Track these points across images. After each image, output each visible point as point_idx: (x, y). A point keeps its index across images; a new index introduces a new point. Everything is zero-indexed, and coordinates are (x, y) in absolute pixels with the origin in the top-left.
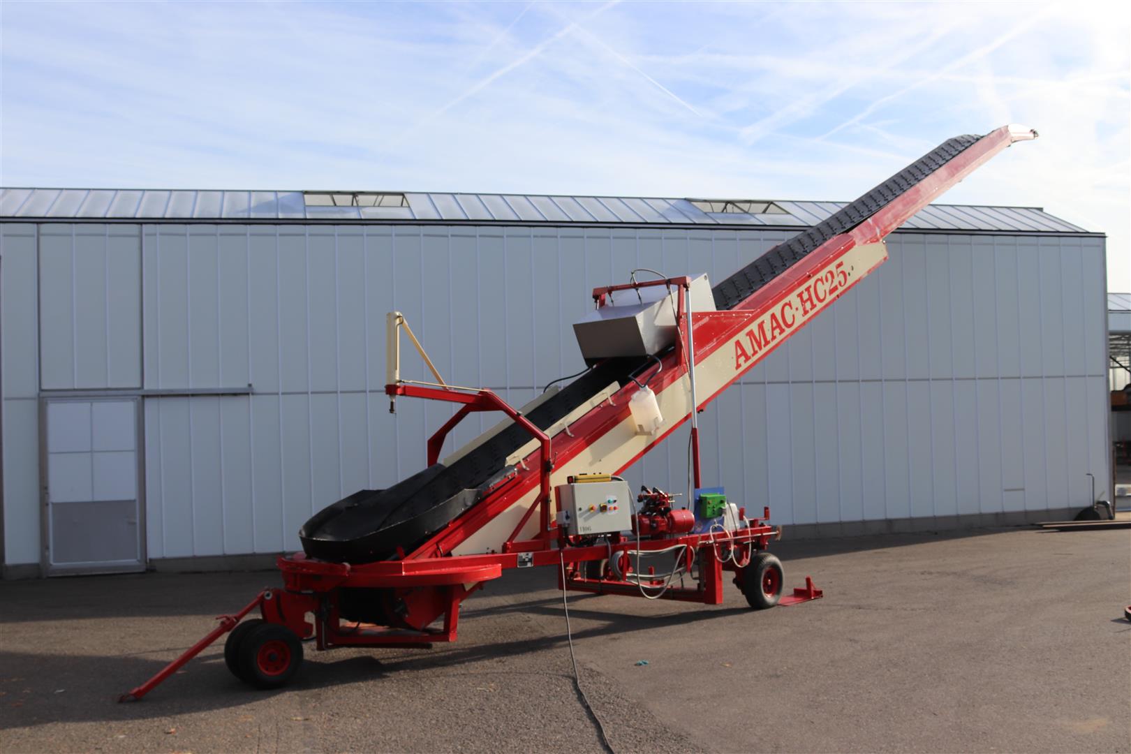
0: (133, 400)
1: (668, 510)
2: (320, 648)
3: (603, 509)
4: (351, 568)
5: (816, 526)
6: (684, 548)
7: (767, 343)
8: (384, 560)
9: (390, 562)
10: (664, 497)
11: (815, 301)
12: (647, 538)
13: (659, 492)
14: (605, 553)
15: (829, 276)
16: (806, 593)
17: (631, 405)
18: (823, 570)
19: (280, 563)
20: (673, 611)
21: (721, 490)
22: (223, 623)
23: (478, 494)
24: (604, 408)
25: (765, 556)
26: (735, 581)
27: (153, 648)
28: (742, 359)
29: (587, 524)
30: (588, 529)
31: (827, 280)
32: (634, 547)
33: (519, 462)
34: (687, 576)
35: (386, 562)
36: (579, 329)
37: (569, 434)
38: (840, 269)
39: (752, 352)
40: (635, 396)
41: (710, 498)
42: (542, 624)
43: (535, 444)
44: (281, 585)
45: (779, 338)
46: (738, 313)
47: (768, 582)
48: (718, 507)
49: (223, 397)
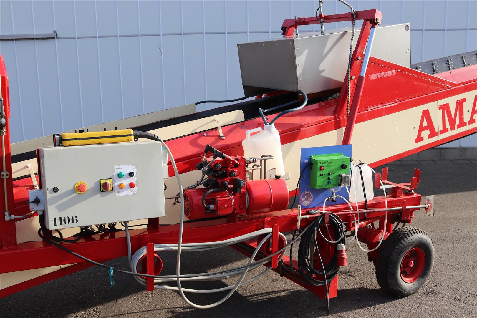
49: (37, 40)
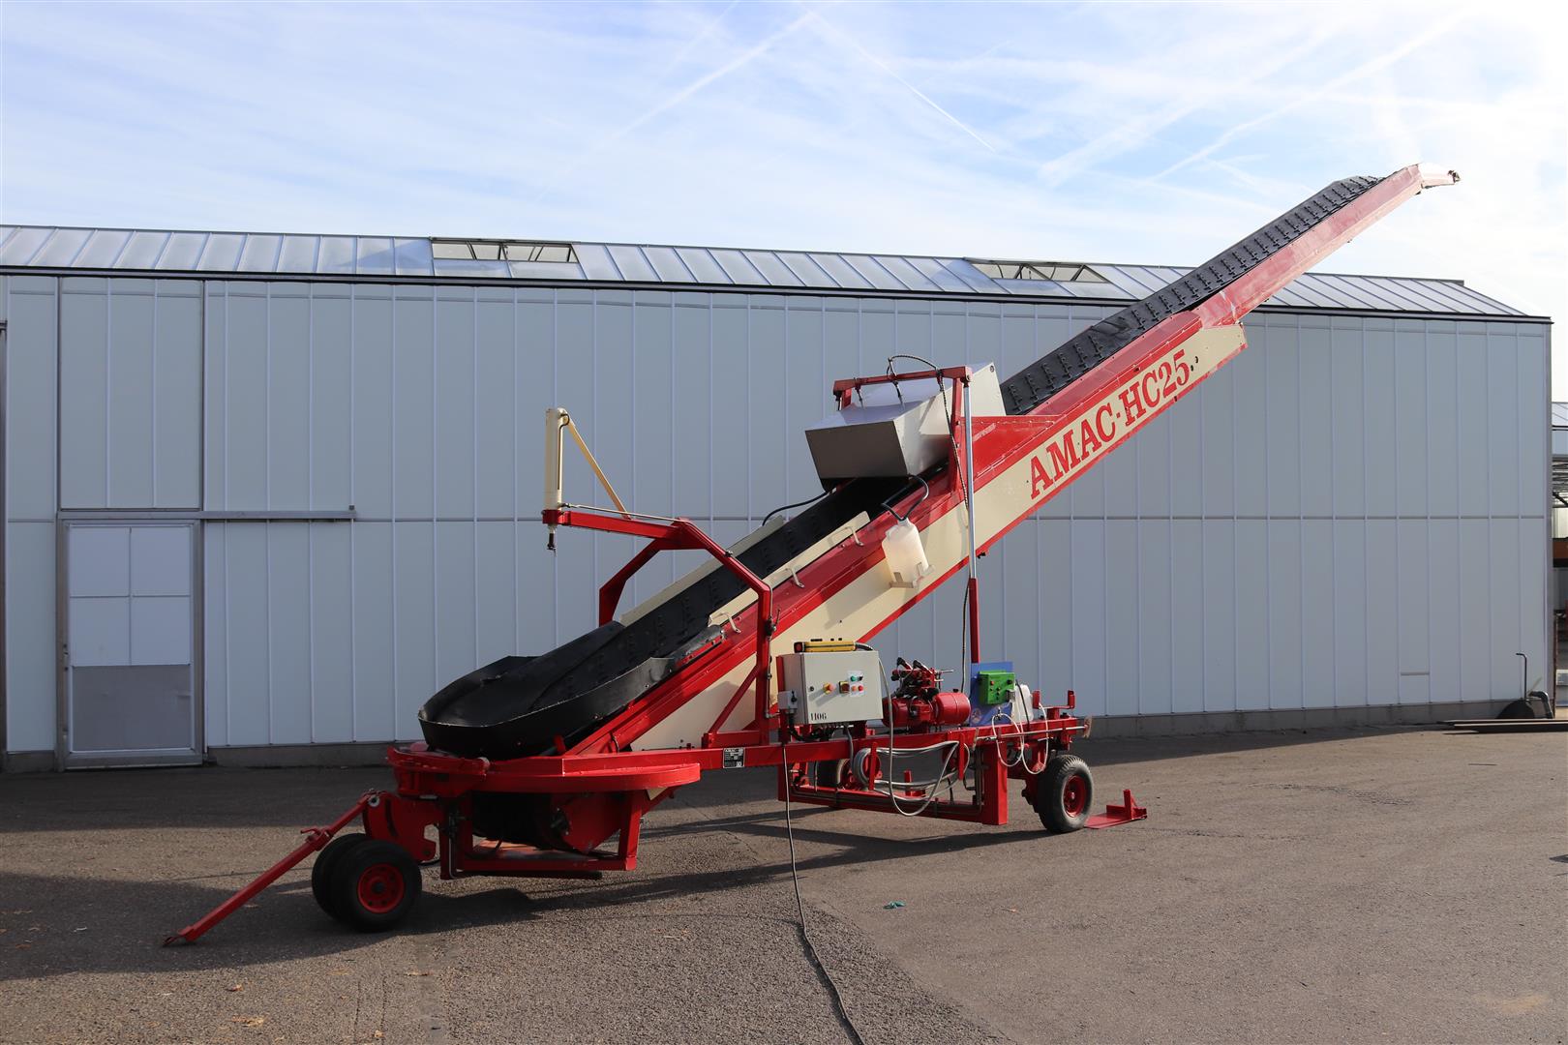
0: (188, 525)
1: (934, 692)
2: (445, 876)
3: (844, 689)
4: (491, 766)
5: (1138, 718)
6: (956, 746)
7: (1076, 462)
8: (537, 755)
9: (545, 758)
10: (929, 675)
11: (1144, 404)
12: (905, 731)
13: (921, 667)
14: (844, 750)
15: (1164, 369)
16: (1123, 812)
17: (884, 544)
18: (1148, 781)
19: (390, 756)
20: (937, 834)
21: (1008, 666)
22: (309, 838)
23: (670, 665)
24: (847, 548)
25: (1068, 760)
26: (1024, 793)
27: (213, 872)
28: (1040, 484)
29: (820, 711)
30: (822, 716)
31: (1161, 376)
32: (885, 743)
33: (728, 621)
34: (958, 785)
35: (539, 757)
36: (813, 436)
37: (798, 584)
38: (1179, 362)
39: (1055, 474)
40: (890, 532)
41: (992, 677)
42: (754, 848)
43: (749, 596)
44: (393, 788)
45: (1093, 455)
46: (1036, 418)
47: (1070, 795)
48: (1004, 690)
49: (314, 524)
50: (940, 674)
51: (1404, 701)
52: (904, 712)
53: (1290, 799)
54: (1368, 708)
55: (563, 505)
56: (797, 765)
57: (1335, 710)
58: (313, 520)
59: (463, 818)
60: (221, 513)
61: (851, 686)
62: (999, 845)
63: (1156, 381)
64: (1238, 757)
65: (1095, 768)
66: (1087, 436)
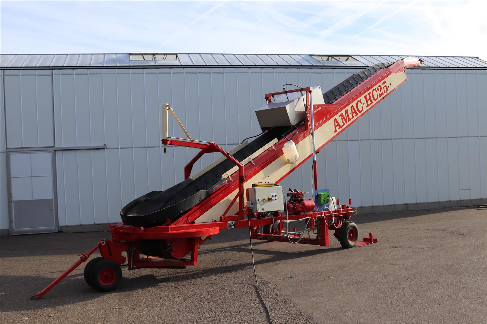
0: (50, 152)
1: (302, 200)
2: (130, 269)
3: (270, 200)
4: (144, 229)
5: (372, 207)
6: (310, 219)
7: (349, 120)
8: (161, 225)
9: (163, 226)
10: (300, 194)
11: (373, 100)
12: (292, 214)
13: (297, 192)
14: (271, 221)
15: (379, 88)
16: (369, 240)
17: (283, 149)
18: (377, 229)
19: (113, 228)
20: (305, 250)
21: (328, 191)
22: (81, 258)
23: (207, 193)
24: (270, 151)
25: (349, 223)
26: (334, 235)
27: (53, 271)
28: (338, 128)
29: (262, 208)
30: (262, 209)
31: (378, 90)
32: (285, 218)
33: (228, 177)
34: (311, 232)
35: (161, 226)
36: (258, 113)
37: (253, 163)
38: (384, 85)
39: (342, 124)
40: (285, 145)
41: (322, 195)
42: (241, 257)
43: (236, 168)
44: (110, 239)
45: (355, 118)
46: (335, 105)
47: (350, 235)
48: (326, 199)
50: (304, 194)
51: (462, 199)
52: (291, 207)
53: (426, 234)
54: (450, 201)
55: (169, 138)
56: (256, 227)
57: (439, 202)
58: (92, 149)
59: (135, 248)
60: (61, 148)
61: (272, 199)
62: (326, 253)
63: (376, 92)
64: (407, 220)
65: (359, 225)
66: (353, 111)
